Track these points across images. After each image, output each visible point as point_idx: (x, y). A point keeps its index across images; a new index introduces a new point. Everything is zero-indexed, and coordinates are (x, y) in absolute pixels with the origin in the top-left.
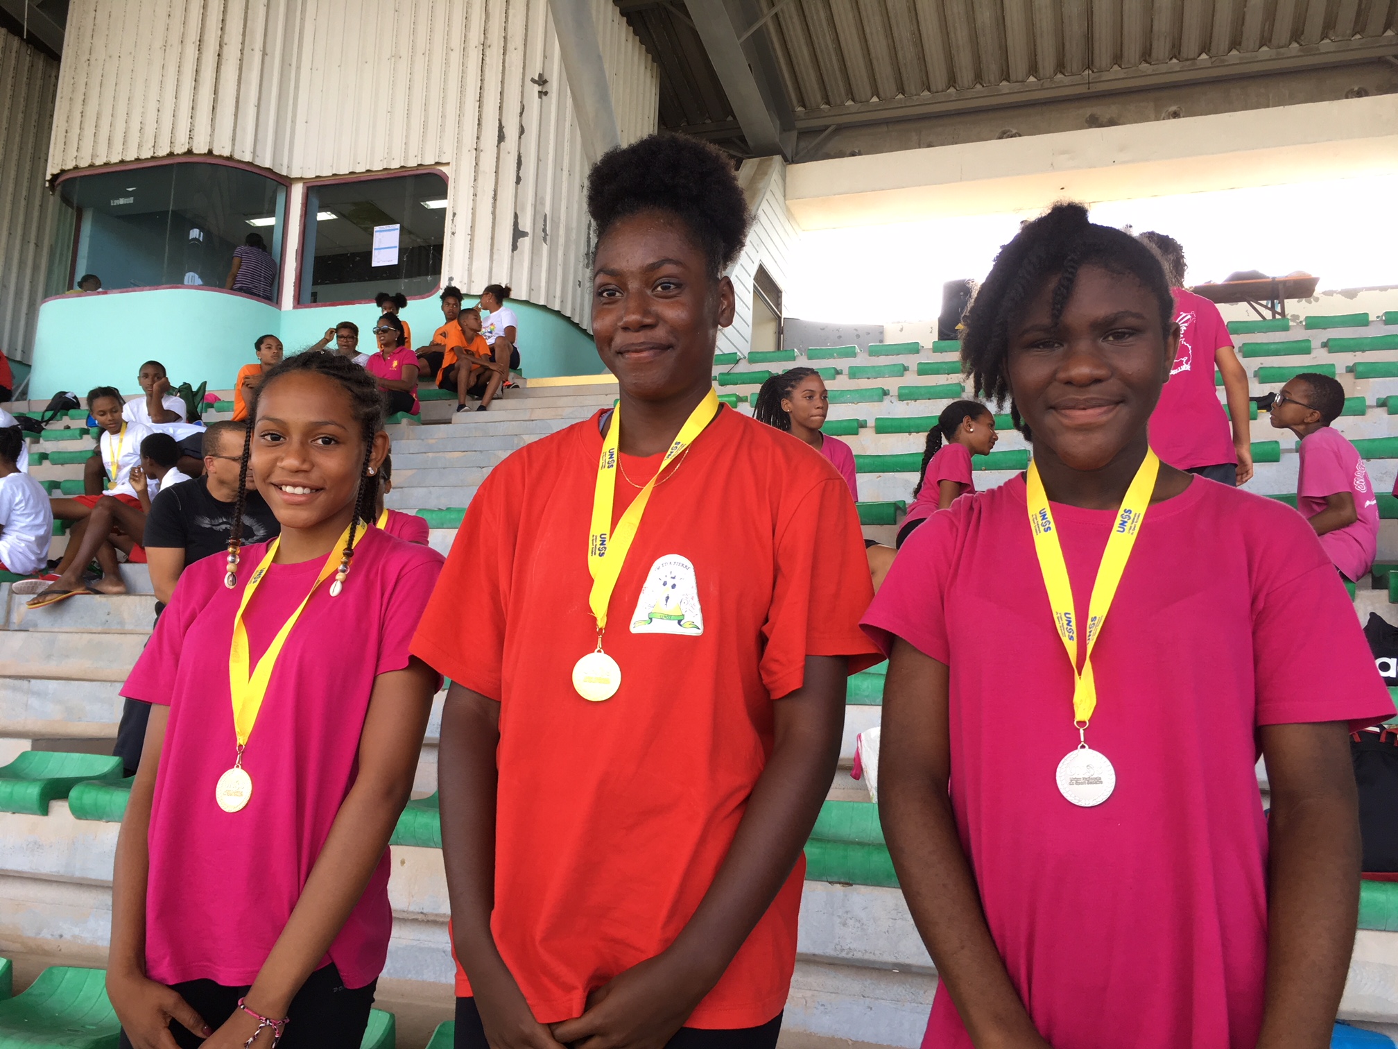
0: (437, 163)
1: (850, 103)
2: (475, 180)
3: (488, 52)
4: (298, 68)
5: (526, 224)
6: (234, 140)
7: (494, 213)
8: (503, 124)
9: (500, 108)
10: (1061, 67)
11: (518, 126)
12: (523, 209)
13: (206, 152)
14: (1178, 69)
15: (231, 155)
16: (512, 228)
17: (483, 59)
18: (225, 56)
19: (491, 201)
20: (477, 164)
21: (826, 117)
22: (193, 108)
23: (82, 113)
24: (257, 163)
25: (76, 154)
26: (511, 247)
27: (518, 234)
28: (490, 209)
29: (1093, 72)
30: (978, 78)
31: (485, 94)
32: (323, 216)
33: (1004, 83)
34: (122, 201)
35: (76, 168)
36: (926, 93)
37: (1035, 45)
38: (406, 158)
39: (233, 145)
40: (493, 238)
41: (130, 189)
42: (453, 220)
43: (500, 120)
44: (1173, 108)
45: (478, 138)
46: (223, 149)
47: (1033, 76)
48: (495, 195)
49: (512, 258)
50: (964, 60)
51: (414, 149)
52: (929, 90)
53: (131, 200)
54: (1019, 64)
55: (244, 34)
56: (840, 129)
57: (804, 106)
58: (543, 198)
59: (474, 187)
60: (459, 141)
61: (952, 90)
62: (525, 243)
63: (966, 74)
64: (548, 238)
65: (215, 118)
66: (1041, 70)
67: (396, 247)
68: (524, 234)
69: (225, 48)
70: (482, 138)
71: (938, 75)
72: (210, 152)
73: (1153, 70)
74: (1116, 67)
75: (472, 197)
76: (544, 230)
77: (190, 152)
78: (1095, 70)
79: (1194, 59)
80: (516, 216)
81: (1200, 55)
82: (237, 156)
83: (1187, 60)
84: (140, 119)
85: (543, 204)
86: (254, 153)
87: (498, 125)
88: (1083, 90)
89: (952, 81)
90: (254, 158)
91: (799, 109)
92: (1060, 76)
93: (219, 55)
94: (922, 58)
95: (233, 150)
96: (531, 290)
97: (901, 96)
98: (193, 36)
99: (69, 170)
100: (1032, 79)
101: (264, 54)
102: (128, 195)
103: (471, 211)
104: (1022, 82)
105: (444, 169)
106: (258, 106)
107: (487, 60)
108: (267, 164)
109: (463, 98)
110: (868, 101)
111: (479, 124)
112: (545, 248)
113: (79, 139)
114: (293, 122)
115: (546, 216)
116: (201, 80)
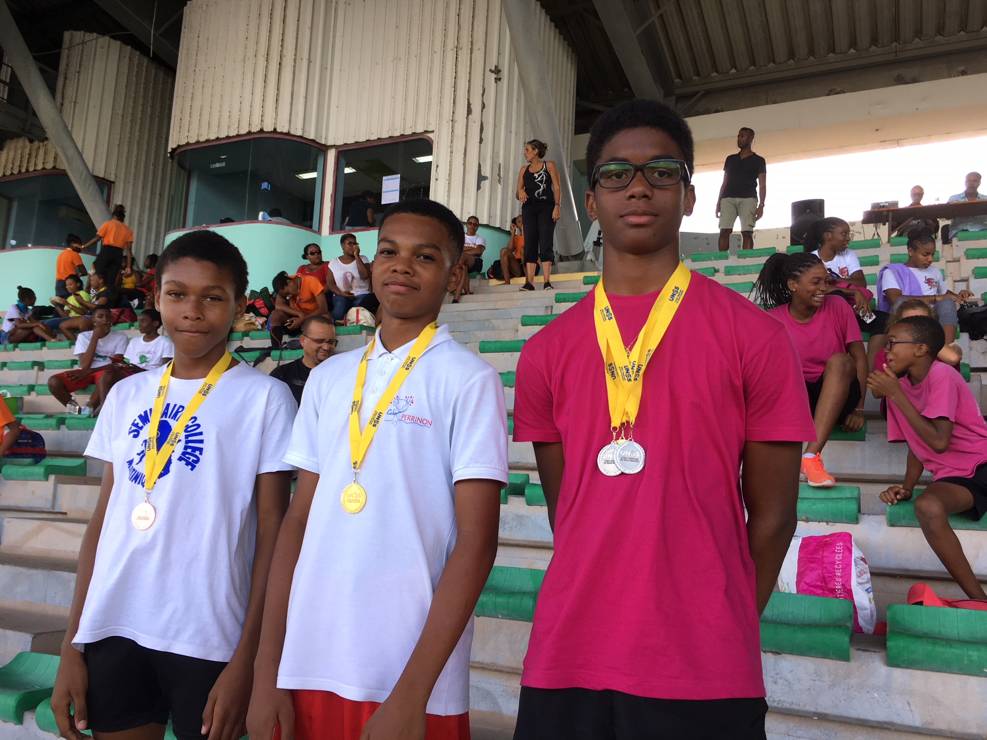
0: (426, 132)
1: (715, 74)
2: (451, 142)
3: (460, 53)
4: (332, 70)
5: (487, 171)
6: (290, 121)
7: (464, 164)
8: (471, 102)
9: (469, 91)
10: (874, 41)
11: (481, 103)
12: (485, 160)
13: (272, 130)
14: (965, 39)
15: (289, 132)
16: (477, 174)
17: (456, 58)
18: (283, 64)
19: (463, 156)
20: (452, 131)
21: (697, 85)
22: (263, 101)
23: (191, 106)
24: (305, 136)
25: (187, 134)
26: (476, 188)
27: (481, 178)
28: (462, 161)
29: (899, 44)
30: (812, 52)
31: (458, 82)
32: (348, 170)
33: (831, 55)
34: (217, 165)
35: (187, 144)
36: (772, 65)
37: (855, 26)
38: (404, 129)
40: (464, 182)
41: (223, 157)
42: (436, 170)
43: (468, 100)
44: (961, 68)
45: (453, 113)
46: (283, 128)
47: (853, 48)
48: (465, 151)
49: (477, 195)
50: (801, 39)
51: (409, 123)
52: (774, 62)
53: (223, 164)
54: (842, 40)
55: (296, 49)
57: (680, 78)
58: (498, 153)
59: (451, 147)
60: (440, 116)
61: (791, 61)
62: (486, 184)
63: (802, 50)
64: (502, 180)
65: (278, 107)
66: (859, 44)
67: (398, 190)
68: (485, 178)
69: (284, 58)
70: (456, 113)
71: (781, 51)
72: (275, 129)
73: (946, 41)
74: (917, 40)
75: (449, 154)
76: (499, 175)
77: (261, 131)
78: (901, 43)
79: (978, 31)
80: (480, 166)
81: (982, 28)
82: (292, 132)
83: (973, 32)
84: (229, 109)
85: (498, 157)
86: (303, 129)
87: (467, 103)
88: (892, 57)
89: (791, 55)
90: (303, 133)
91: (677, 80)
92: (873, 48)
93: (280, 64)
94: (769, 39)
95: (290, 128)
96: (490, 217)
97: (753, 68)
98: (263, 51)
99: (183, 145)
100: (852, 51)
101: (310, 61)
102: (221, 161)
103: (449, 163)
104: (844, 53)
105: (430, 135)
106: (306, 98)
107: (460, 58)
108: (312, 137)
109: (443, 85)
110: (728, 72)
111: (454, 103)
112: (500, 187)
113: (190, 124)
114: (329, 107)
115: (500, 165)
116: (268, 81)
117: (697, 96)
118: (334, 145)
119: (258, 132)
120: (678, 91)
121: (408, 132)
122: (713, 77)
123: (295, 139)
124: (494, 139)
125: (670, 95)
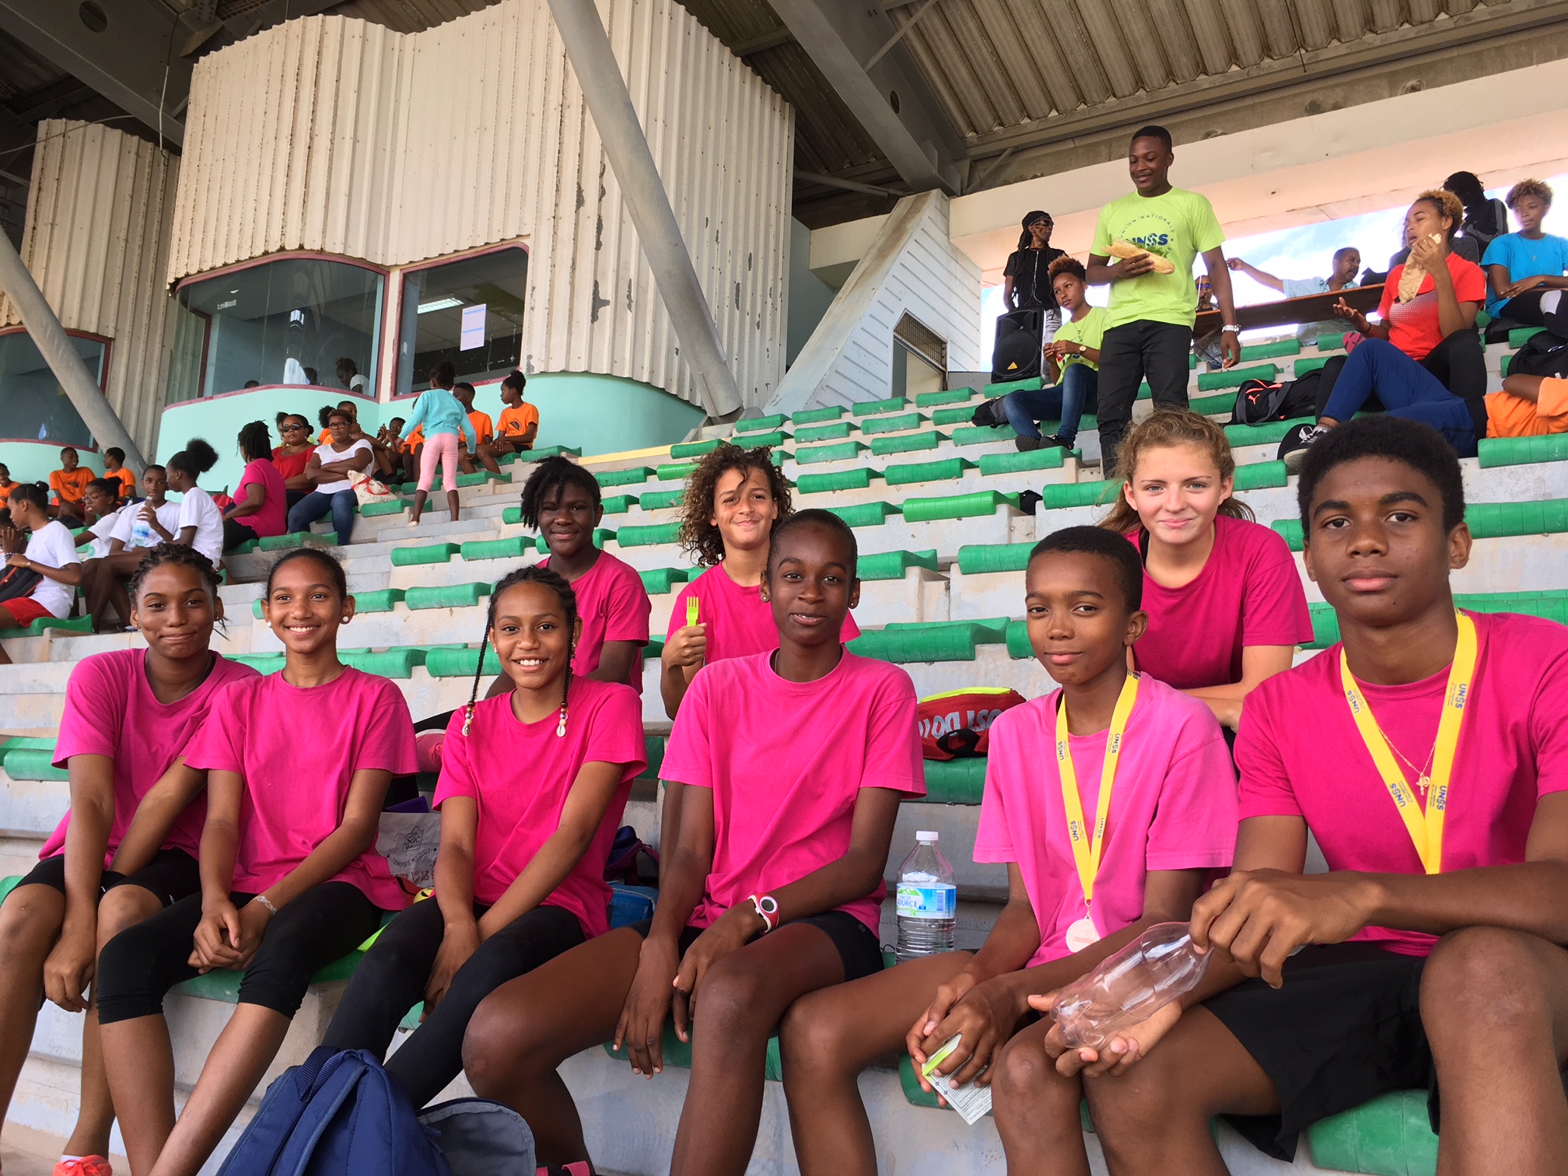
0: (518, 236)
1: (1026, 121)
2: (553, 250)
3: (566, 113)
4: (393, 151)
5: (607, 292)
6: (324, 232)
7: (572, 284)
8: (583, 188)
9: (579, 171)
10: (1266, 50)
11: (598, 189)
12: (604, 275)
13: (297, 247)
14: (1413, 36)
15: (322, 249)
16: (591, 297)
17: (561, 121)
18: (315, 147)
19: (569, 270)
20: (555, 233)
21: (1002, 140)
22: (285, 204)
23: (193, 219)
24: (349, 253)
25: (186, 261)
26: (590, 318)
27: (598, 303)
28: (568, 279)
29: (1307, 51)
30: (1170, 75)
31: (564, 157)
33: (1203, 77)
34: (227, 305)
35: (187, 275)
36: (1112, 99)
37: (1228, 29)
38: (489, 234)
39: (324, 237)
40: (571, 311)
41: (233, 292)
42: (532, 295)
43: (578, 183)
44: (1413, 82)
45: (556, 205)
46: (313, 243)
47: (1236, 64)
48: (574, 263)
49: (592, 329)
50: (1147, 55)
51: (496, 225)
52: (1115, 96)
53: (234, 303)
54: (1215, 55)
55: (334, 123)
56: (1018, 151)
57: (975, 131)
58: (627, 263)
59: (553, 258)
60: (538, 211)
61: (1141, 92)
62: (606, 312)
63: (1154, 73)
64: (633, 305)
65: (306, 211)
66: (1242, 57)
67: (481, 328)
68: (606, 303)
69: (316, 139)
70: (560, 205)
71: (1122, 78)
72: (301, 247)
73: (1382, 41)
74: (1335, 43)
75: (550, 268)
76: (629, 297)
77: (282, 249)
78: (1309, 49)
79: (1431, 21)
80: (596, 284)
81: (1437, 16)
82: (328, 249)
83: (1422, 23)
84: (240, 221)
85: (627, 269)
86: (345, 244)
87: (576, 189)
88: (1299, 73)
89: (1139, 82)
90: (345, 249)
91: (970, 134)
92: (1267, 60)
93: (309, 148)
94: (1097, 60)
95: (324, 243)
96: (613, 362)
97: (1083, 106)
98: (286, 131)
99: (182, 278)
100: (1234, 68)
101: (355, 140)
102: (231, 298)
103: (549, 283)
104: (1222, 73)
105: (526, 241)
106: (350, 195)
107: (566, 121)
108: (360, 254)
109: (542, 165)
110: (1046, 117)
111: (557, 190)
112: (630, 316)
113: (190, 246)
114: (389, 208)
115: (630, 280)
116: (293, 174)
117: (1002, 157)
118: (396, 265)
119: (278, 251)
120: (974, 152)
121: (495, 239)
122: (1025, 126)
123: (333, 259)
124: (620, 242)
125: (961, 159)
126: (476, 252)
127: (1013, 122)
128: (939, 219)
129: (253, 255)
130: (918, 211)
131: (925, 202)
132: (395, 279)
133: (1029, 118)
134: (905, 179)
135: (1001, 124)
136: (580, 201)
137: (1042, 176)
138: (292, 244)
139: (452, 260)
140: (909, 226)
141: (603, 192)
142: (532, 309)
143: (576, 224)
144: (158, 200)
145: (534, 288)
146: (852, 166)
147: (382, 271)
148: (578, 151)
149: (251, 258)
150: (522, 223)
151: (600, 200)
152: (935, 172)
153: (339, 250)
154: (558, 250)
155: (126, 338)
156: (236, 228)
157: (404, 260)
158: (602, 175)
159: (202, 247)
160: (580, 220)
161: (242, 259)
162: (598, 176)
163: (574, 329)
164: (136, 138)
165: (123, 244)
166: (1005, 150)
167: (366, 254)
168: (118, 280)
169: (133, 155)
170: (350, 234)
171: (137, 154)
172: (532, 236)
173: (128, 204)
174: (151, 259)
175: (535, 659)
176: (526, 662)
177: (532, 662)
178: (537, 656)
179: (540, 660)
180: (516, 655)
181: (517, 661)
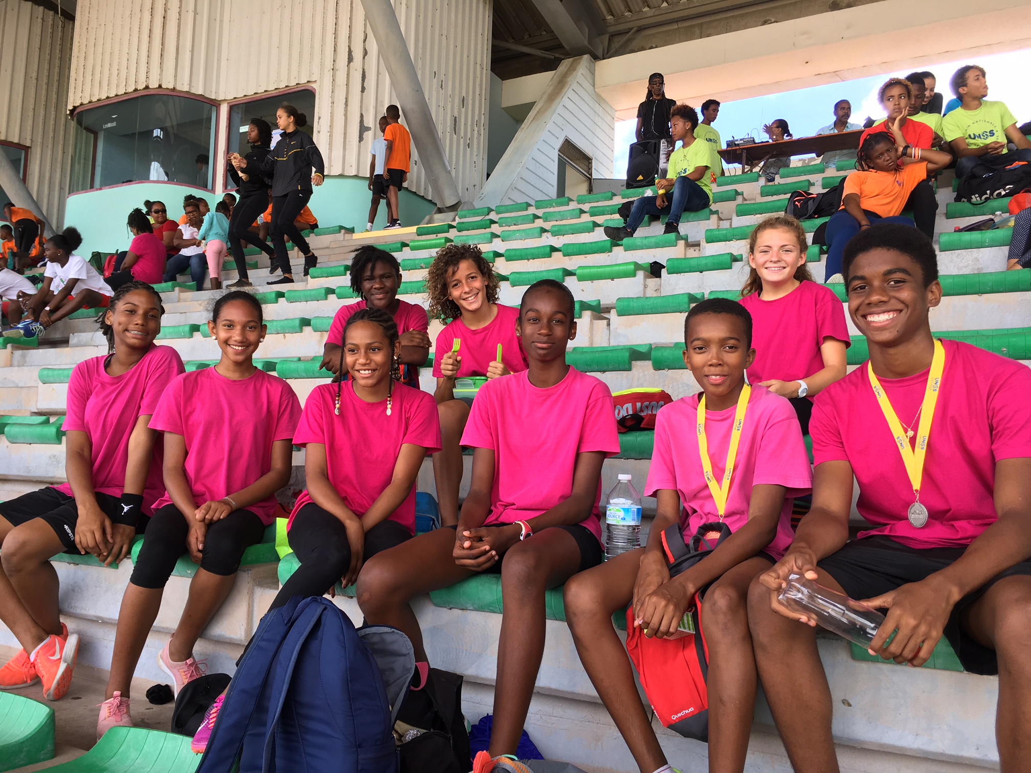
0: (308, 82)
1: (646, 9)
2: (332, 92)
4: (221, 21)
5: (369, 122)
6: (176, 76)
7: (346, 115)
8: (352, 49)
9: (349, 37)
11: (362, 49)
12: (367, 110)
13: (157, 86)
15: (174, 88)
16: (359, 125)
17: (337, 3)
18: (168, 17)
19: (344, 106)
20: (333, 80)
21: (630, 21)
22: (148, 56)
23: (84, 66)
24: (193, 91)
25: (81, 94)
26: (358, 139)
27: (363, 129)
28: (343, 112)
31: (339, 28)
34: (109, 125)
35: (82, 104)
38: (289, 79)
39: (176, 80)
40: (345, 134)
41: (114, 116)
42: (318, 122)
43: (349, 46)
45: (334, 61)
46: (168, 84)
48: (346, 101)
49: (359, 147)
51: (294, 72)
53: (114, 124)
56: (641, 29)
57: (612, 15)
58: (382, 101)
59: (332, 97)
60: (322, 65)
65: (163, 62)
68: (368, 129)
69: (169, 12)
70: (337, 61)
72: (160, 86)
75: (330, 105)
77: (147, 87)
80: (362, 116)
82: (179, 88)
86: (190, 85)
87: (347, 50)
90: (190, 88)
91: (609, 17)
93: (164, 17)
95: (175, 84)
99: (78, 106)
101: (196, 13)
102: (112, 120)
103: (330, 115)
105: (314, 85)
106: (192, 51)
107: (340, 2)
108: (200, 92)
109: (324, 33)
110: (659, 7)
111: (335, 51)
113: (83, 85)
114: (219, 60)
116: (153, 36)
117: (631, 33)
118: (225, 100)
119: (144, 89)
120: (612, 29)
121: (293, 83)
122: (646, 12)
123: (182, 95)
124: (377, 87)
125: (603, 34)
126: (280, 92)
127: (638, 10)
128: (588, 75)
129: (127, 91)
130: (575, 69)
131: (579, 63)
132: (224, 110)
133: (649, 7)
134: (566, 47)
135: (630, 11)
136: (350, 59)
137: (656, 47)
138: (154, 85)
139: (264, 97)
140: (569, 79)
141: (365, 53)
142: (319, 132)
143: (348, 75)
144: (58, 51)
145: (319, 118)
146: (530, 36)
147: (216, 104)
148: (349, 24)
149: (125, 93)
150: (311, 74)
151: (364, 58)
152: (586, 43)
153: (186, 89)
154: (336, 92)
155: (39, 146)
156: (115, 72)
157: (230, 97)
158: (365, 41)
159: (92, 85)
160: (351, 72)
161: (119, 93)
162: (362, 41)
163: (347, 147)
164: (41, 8)
165: (35, 81)
166: (633, 28)
167: (205, 92)
168: (32, 107)
169: (40, 20)
170: (194, 78)
171: (43, 19)
172: (318, 82)
173: (37, 54)
174: (54, 93)
175: (369, 370)
176: (362, 372)
177: (367, 372)
178: (369, 368)
179: (371, 370)
180: (357, 367)
181: (358, 371)
